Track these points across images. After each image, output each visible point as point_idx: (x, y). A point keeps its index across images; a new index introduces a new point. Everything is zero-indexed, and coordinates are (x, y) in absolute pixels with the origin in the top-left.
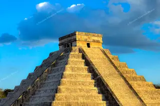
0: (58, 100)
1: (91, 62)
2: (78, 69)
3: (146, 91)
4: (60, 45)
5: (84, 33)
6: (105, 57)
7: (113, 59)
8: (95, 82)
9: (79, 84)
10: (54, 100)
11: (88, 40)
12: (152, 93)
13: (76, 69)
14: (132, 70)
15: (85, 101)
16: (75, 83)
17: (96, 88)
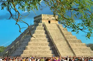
0: (24, 53)
1: (49, 32)
2: (40, 36)
3: (80, 49)
4: (34, 21)
5: (47, 15)
6: (58, 29)
7: (63, 30)
8: (49, 44)
9: (39, 45)
10: (22, 53)
11: (49, 19)
12: (84, 49)
13: (39, 36)
14: (74, 36)
15: (41, 54)
16: (37, 44)
17: (49, 47)
